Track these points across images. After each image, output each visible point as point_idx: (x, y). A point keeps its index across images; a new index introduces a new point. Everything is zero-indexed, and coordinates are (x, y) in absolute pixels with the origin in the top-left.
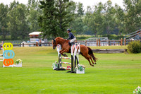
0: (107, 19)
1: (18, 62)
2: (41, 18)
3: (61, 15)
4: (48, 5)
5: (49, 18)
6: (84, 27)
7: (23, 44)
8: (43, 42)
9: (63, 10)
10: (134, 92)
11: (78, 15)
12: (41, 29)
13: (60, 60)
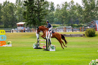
0: (71, 14)
1: (9, 43)
2: (25, 13)
3: (39, 11)
4: (30, 3)
5: (30, 13)
6: (55, 19)
7: (13, 31)
8: (26, 29)
9: (40, 7)
10: (90, 64)
11: (50, 11)
12: (25, 20)
13: (38, 42)
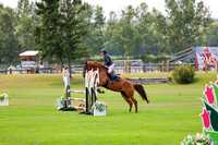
0: (140, 32)
1: (2, 99)
2: (38, 30)
3: (70, 25)
4: (49, 9)
5: (51, 29)
7: (11, 70)
10: (182, 144)
11: (95, 25)
12: (39, 46)
13: (68, 95)
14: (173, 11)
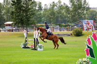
0: (58, 13)
2: (13, 12)
3: (27, 10)
4: (17, 3)
5: (18, 12)
6: (43, 19)
7: (0, 30)
8: (14, 29)
9: (28, 7)
10: (77, 63)
11: (38, 10)
12: (13, 20)
13: (26, 41)
14: (73, 4)
